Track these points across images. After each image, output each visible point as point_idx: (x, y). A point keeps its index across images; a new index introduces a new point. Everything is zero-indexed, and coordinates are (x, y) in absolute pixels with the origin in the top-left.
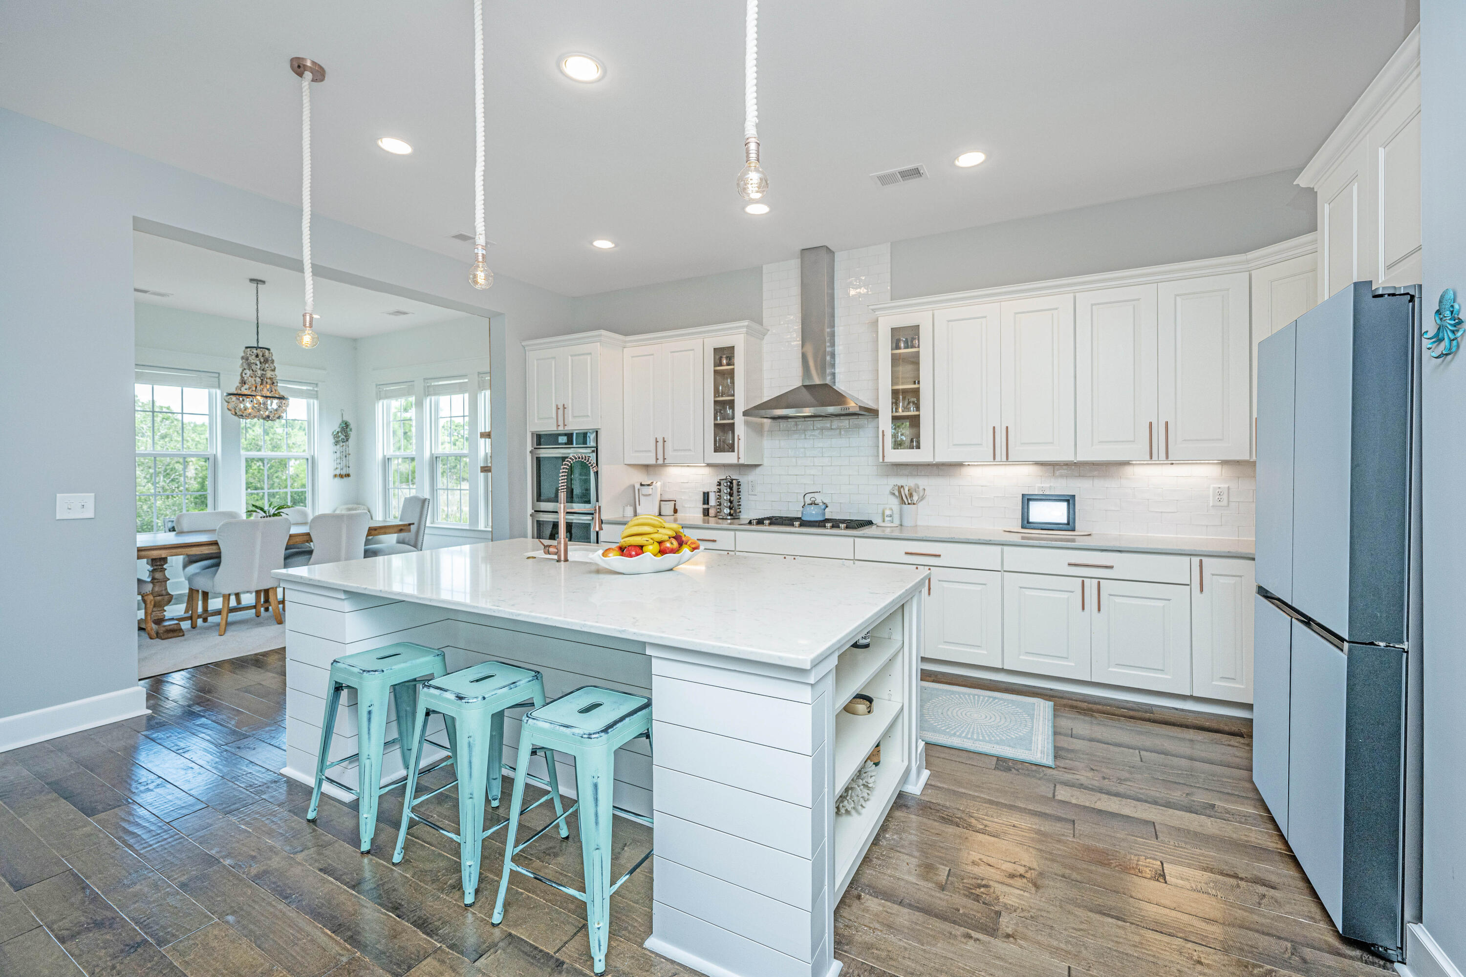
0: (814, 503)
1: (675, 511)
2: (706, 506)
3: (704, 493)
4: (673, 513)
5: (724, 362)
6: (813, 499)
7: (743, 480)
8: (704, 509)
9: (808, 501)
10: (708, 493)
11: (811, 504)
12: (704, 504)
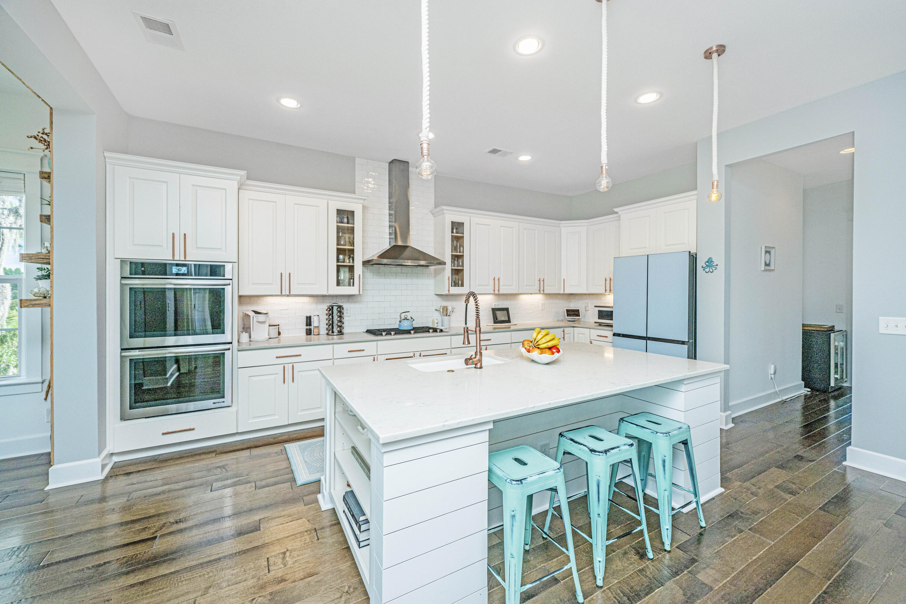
0: (406, 319)
1: (279, 334)
2: (308, 327)
3: (307, 317)
4: (277, 335)
5: (346, 220)
6: (406, 316)
7: (345, 306)
8: (307, 329)
9: (403, 318)
10: (310, 317)
11: (405, 319)
12: (307, 325)
